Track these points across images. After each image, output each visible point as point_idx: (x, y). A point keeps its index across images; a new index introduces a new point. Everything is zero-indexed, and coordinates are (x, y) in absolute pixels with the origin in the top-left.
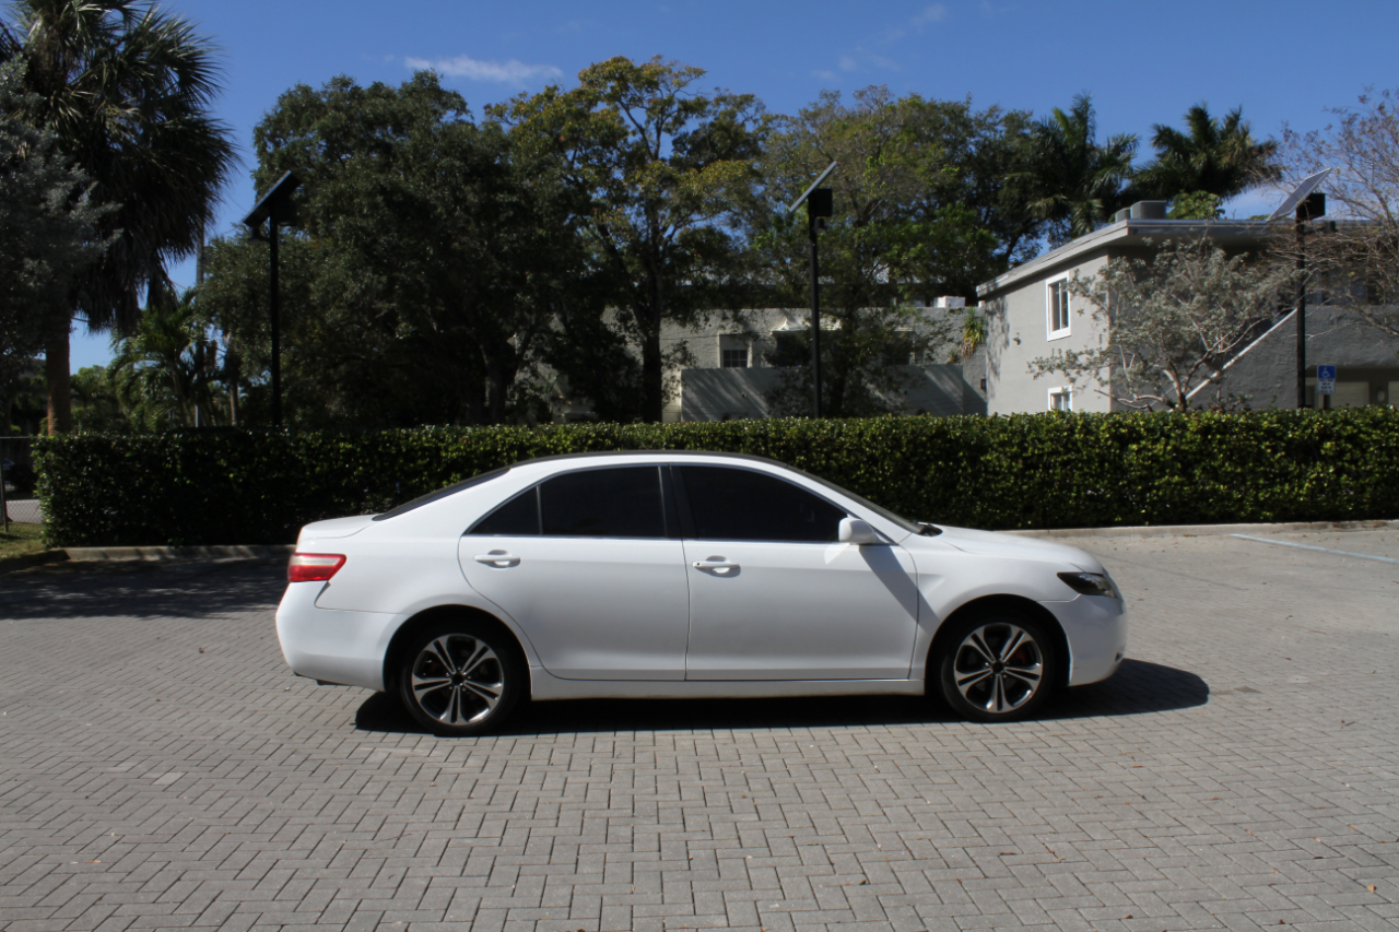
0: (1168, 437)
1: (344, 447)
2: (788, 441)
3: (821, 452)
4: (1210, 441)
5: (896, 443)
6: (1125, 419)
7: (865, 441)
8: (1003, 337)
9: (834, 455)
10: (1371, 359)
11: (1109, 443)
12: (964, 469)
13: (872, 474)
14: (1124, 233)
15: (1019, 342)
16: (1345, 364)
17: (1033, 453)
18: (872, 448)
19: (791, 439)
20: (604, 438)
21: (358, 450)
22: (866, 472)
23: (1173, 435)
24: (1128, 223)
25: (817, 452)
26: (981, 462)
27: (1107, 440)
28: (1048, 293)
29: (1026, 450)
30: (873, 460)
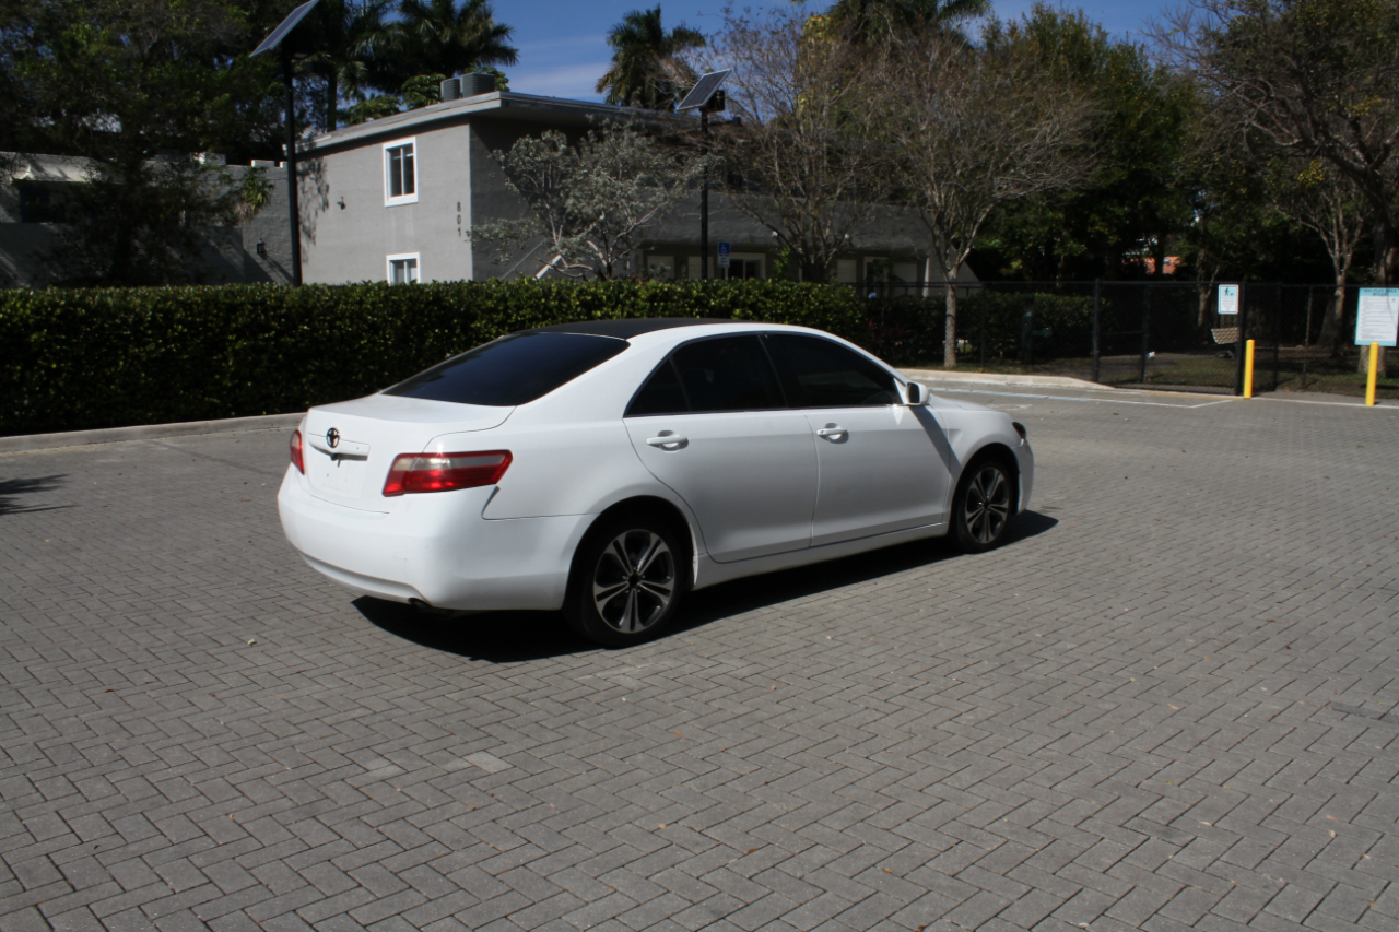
0: (624, 305)
2: (289, 309)
3: (324, 321)
4: (656, 308)
5: (397, 314)
6: (589, 287)
7: (366, 309)
8: (321, 200)
9: (338, 323)
10: (687, 237)
11: (579, 310)
12: (458, 336)
13: (374, 343)
14: (497, 104)
15: (343, 206)
16: (669, 239)
17: (516, 319)
18: (373, 316)
19: (294, 306)
22: (369, 341)
23: (628, 302)
24: (501, 96)
25: (319, 321)
26: (472, 329)
27: (577, 306)
28: (386, 159)
29: (509, 316)
30: (374, 328)
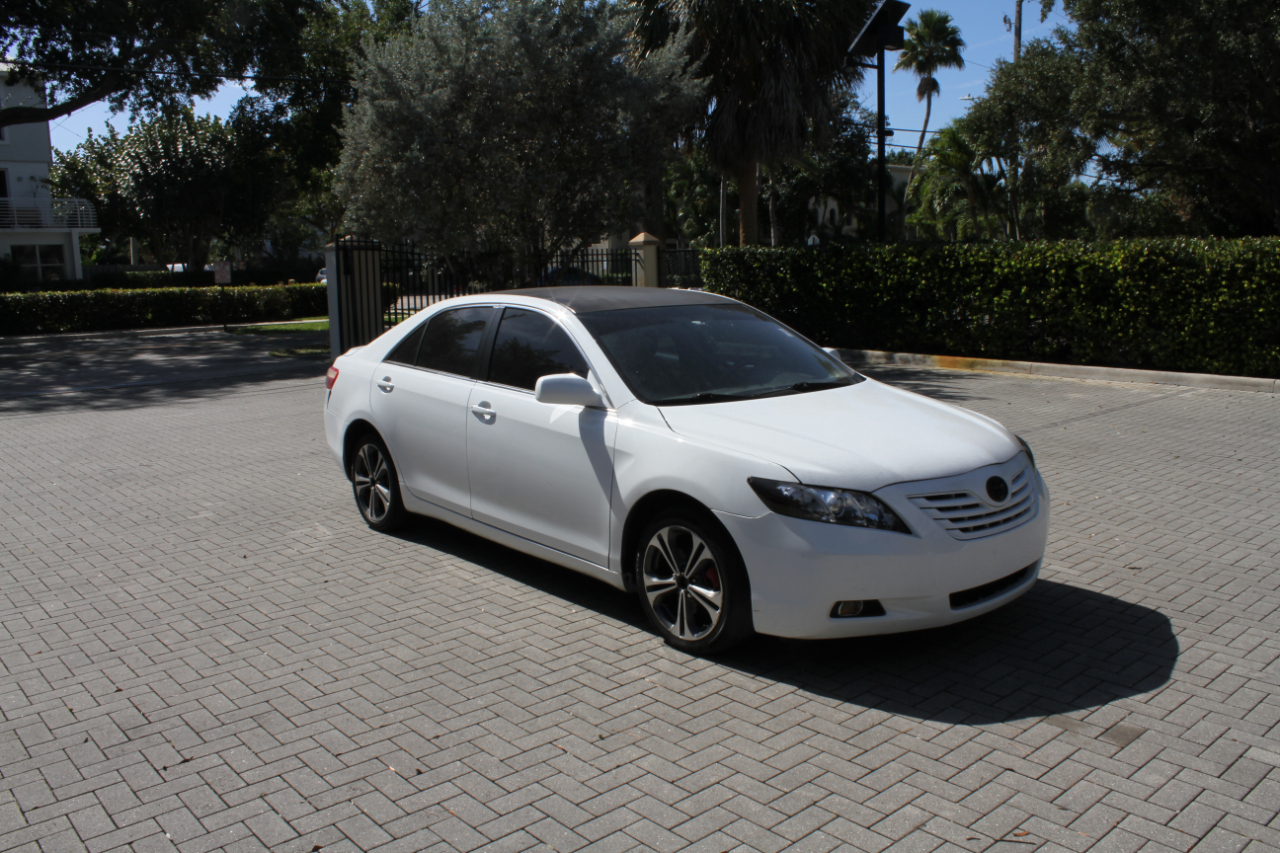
1: (911, 261)
20: (1158, 256)
21: (923, 264)
